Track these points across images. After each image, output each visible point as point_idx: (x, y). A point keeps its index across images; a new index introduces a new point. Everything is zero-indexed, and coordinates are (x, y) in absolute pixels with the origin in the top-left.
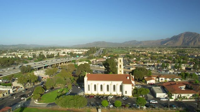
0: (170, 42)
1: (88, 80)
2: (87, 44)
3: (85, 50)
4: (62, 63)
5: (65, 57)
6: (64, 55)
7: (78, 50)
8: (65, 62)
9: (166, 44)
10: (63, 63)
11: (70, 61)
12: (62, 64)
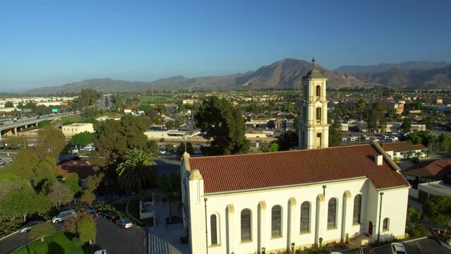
0: (256, 79)
1: (210, 188)
2: (68, 84)
3: (65, 99)
4: (7, 131)
5: (15, 114)
6: (9, 110)
7: (47, 99)
8: (19, 129)
9: (246, 84)
10: (13, 132)
11: (34, 125)
12: (10, 134)
